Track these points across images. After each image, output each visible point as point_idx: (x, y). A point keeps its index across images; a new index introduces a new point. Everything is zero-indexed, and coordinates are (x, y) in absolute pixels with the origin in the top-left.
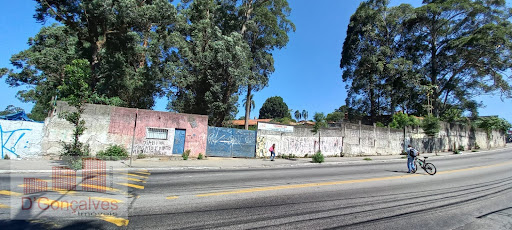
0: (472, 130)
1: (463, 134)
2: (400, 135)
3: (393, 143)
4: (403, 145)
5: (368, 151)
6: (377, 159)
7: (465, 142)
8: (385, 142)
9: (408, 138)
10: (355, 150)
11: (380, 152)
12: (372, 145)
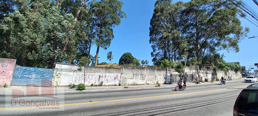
0: (214, 70)
1: (208, 72)
2: (163, 73)
3: (159, 78)
4: (165, 78)
5: (139, 82)
6: (145, 87)
7: (210, 76)
8: (153, 77)
9: (169, 74)
10: (130, 82)
11: (148, 82)
12: (143, 79)
